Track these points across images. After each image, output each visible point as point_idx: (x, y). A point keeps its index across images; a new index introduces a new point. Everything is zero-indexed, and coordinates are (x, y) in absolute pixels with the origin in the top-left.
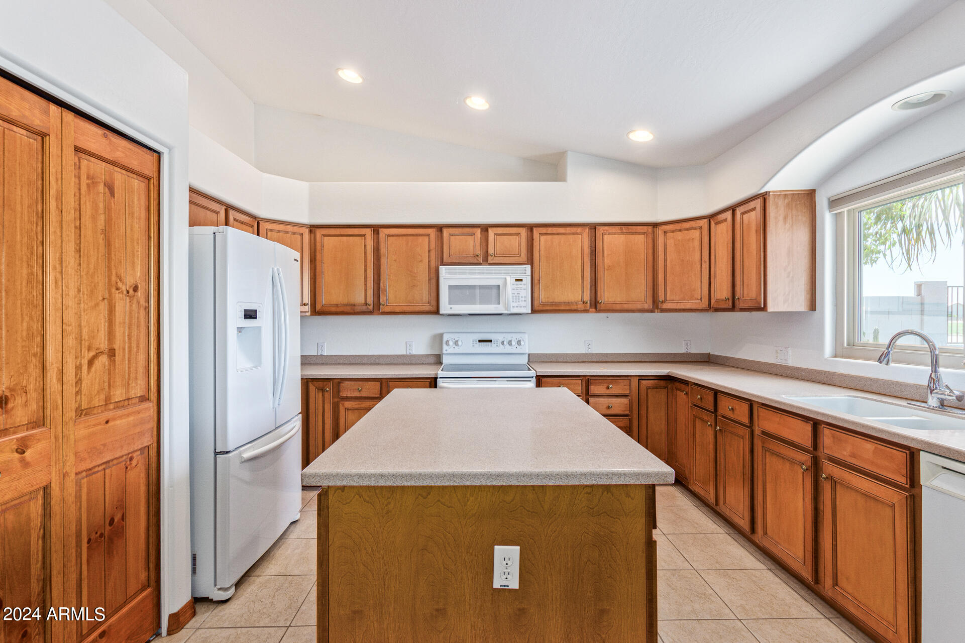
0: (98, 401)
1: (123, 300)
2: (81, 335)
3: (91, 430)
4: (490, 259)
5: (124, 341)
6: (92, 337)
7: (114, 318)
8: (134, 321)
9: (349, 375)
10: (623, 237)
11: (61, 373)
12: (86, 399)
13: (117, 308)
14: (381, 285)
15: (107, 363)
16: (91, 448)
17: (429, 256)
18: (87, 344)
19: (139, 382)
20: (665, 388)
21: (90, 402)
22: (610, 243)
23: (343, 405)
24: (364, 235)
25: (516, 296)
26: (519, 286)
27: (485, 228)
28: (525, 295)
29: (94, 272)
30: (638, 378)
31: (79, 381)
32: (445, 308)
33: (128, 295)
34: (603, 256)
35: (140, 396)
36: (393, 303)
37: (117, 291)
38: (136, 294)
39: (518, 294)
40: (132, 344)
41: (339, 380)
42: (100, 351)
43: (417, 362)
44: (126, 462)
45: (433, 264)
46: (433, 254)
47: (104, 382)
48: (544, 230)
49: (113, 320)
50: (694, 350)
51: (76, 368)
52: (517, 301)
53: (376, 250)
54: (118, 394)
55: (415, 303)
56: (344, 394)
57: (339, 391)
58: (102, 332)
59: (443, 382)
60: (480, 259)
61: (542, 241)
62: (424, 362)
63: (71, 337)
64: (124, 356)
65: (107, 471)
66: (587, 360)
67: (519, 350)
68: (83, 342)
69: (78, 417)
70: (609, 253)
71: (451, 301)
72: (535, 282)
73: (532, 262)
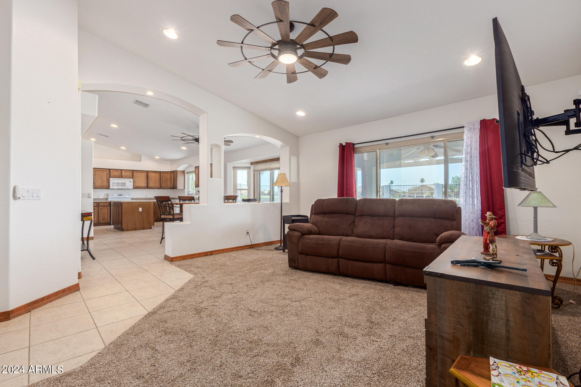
4: (123, 177)
10: (154, 174)
22: (151, 175)
25: (129, 185)
26: (130, 183)
27: (121, 170)
28: (132, 185)
32: (111, 187)
34: (150, 178)
36: (97, 186)
45: (108, 177)
46: (108, 175)
48: (136, 172)
55: (103, 186)
60: (120, 177)
61: (135, 174)
71: (113, 186)
72: (134, 182)
73: (133, 178)
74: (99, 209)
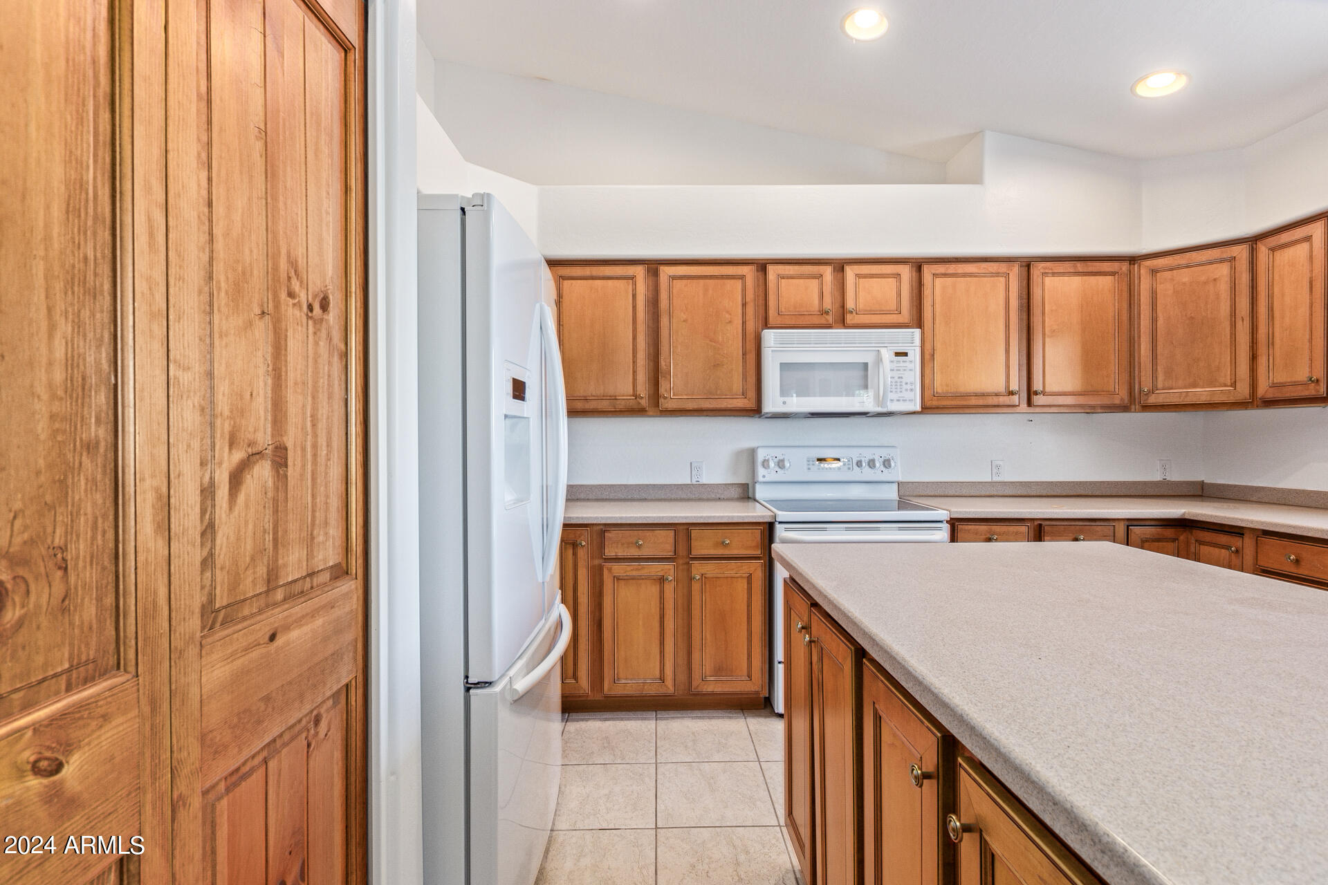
0: (252, 584)
1: (302, 326)
2: (212, 402)
3: (239, 663)
4: (849, 319)
5: (303, 428)
6: (240, 411)
7: (284, 369)
8: (323, 382)
9: (621, 518)
10: (1077, 280)
11: (166, 505)
12: (226, 580)
13: (291, 344)
14: (663, 363)
15: (270, 483)
16: (239, 714)
17: (744, 314)
18: (227, 428)
19: (331, 532)
20: (1174, 540)
21: (234, 586)
23: (610, 570)
24: (633, 278)
25: (896, 382)
26: (902, 364)
27: (840, 266)
28: (913, 380)
29: (242, 234)
30: (1127, 523)
31: (209, 530)
32: (773, 401)
33: (310, 314)
34: (1043, 314)
35: (332, 567)
36: (682, 395)
37: (291, 301)
38: (325, 317)
39: (899, 378)
40: (319, 440)
41: (601, 527)
42: (255, 450)
43: (709, 497)
44: (308, 731)
45: (751, 326)
46: (750, 310)
47: (265, 531)
48: (941, 269)
49: (283, 374)
50: (1175, 476)
51: (202, 491)
52: (899, 390)
53: (654, 303)
54: (293, 564)
55: (719, 395)
56: (610, 552)
57: (602, 546)
58: (261, 399)
59: (787, 530)
60: (830, 319)
61: (937, 287)
62: (722, 497)
63: (190, 403)
64: (304, 466)
65: (272, 764)
66: (995, 493)
67: (887, 475)
68: (218, 422)
69: (205, 632)
70: (1054, 308)
71: (784, 392)
72: (927, 359)
73: (919, 323)
74: (691, 579)
